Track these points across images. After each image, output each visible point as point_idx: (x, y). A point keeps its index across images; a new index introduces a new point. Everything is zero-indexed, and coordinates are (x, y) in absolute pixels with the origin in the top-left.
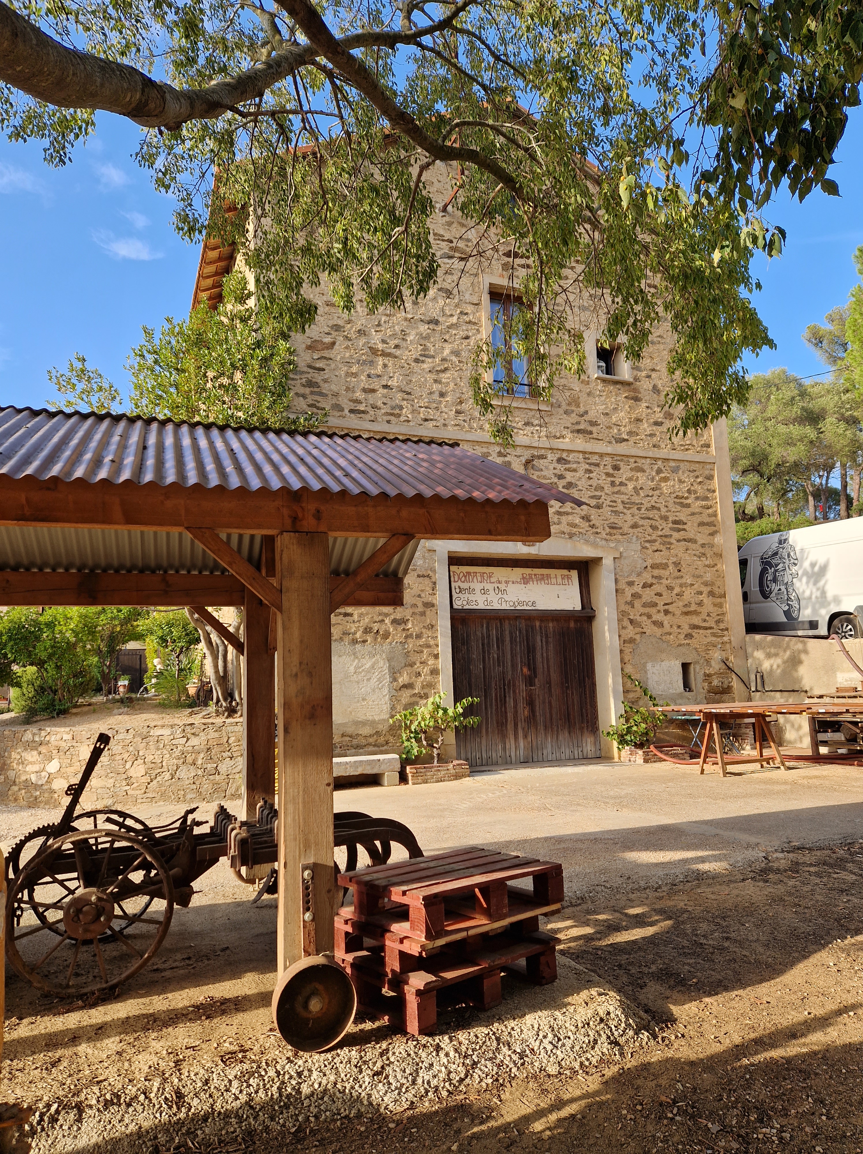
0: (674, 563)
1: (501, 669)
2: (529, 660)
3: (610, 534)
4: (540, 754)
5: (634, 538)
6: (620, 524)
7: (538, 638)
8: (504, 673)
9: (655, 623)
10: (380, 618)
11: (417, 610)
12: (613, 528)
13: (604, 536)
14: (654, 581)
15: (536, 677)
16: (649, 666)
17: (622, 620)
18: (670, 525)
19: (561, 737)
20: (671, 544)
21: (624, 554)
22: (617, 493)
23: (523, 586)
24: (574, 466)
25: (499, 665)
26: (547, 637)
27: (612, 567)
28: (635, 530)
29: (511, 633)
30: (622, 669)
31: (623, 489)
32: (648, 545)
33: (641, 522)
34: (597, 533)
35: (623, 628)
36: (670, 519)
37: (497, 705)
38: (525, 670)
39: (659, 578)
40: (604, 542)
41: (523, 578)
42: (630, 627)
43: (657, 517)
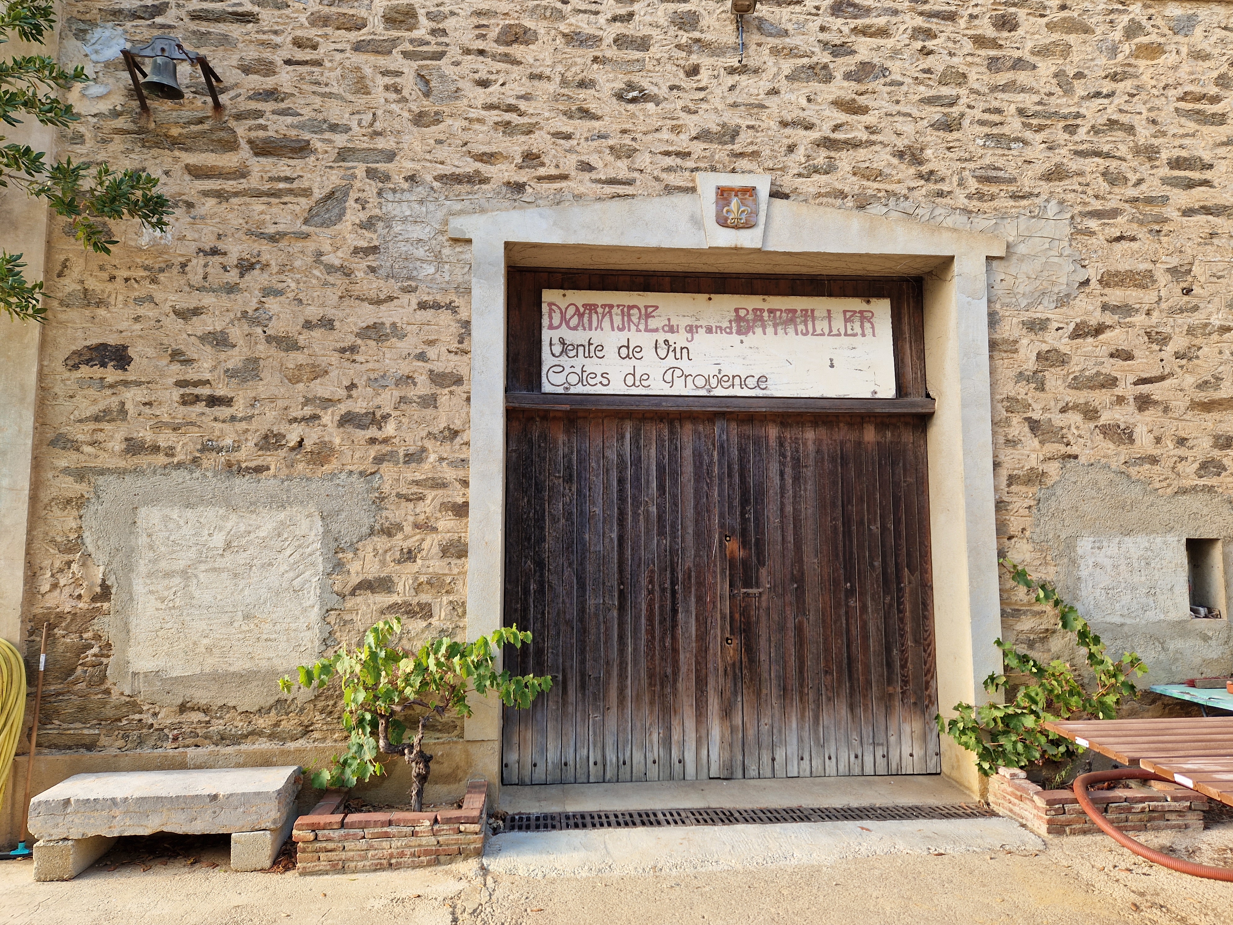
0: (1173, 271)
1: (666, 542)
2: (744, 521)
3: (980, 196)
4: (766, 758)
5: (1053, 208)
6: (1011, 171)
7: (774, 468)
8: (673, 552)
9: (1108, 431)
10: (308, 411)
11: (412, 393)
12: (988, 180)
13: (961, 200)
14: (1108, 318)
15: (761, 562)
16: (1084, 545)
17: (1007, 422)
18: (1165, 171)
19: (826, 719)
20: (1166, 220)
21: (1022, 249)
22: (1005, 88)
23: (735, 338)
24: (881, 21)
25: (661, 533)
26: (797, 463)
27: (982, 284)
28: (1058, 187)
29: (697, 455)
30: (1001, 554)
31: (1023, 77)
32: (1093, 224)
33: (1075, 164)
34: (941, 194)
35: (1011, 443)
36: (1164, 155)
37: (651, 632)
38: (733, 546)
39: (1126, 310)
40: (960, 219)
41: (739, 319)
42: (1031, 443)
43: (1123, 150)
